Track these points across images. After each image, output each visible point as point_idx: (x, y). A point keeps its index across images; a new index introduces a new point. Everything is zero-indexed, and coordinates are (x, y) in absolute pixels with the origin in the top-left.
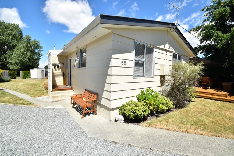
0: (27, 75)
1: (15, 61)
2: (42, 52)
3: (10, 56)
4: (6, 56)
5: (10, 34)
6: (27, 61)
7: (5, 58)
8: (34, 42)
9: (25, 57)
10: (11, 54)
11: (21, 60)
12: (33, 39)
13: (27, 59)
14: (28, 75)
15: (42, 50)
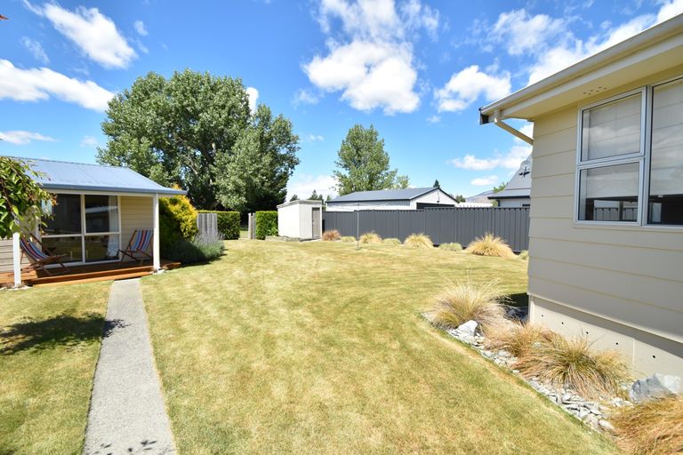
0: (268, 228)
1: (234, 182)
2: (297, 155)
3: (223, 169)
4: (215, 170)
5: (223, 107)
6: (263, 183)
7: (212, 176)
8: (277, 124)
9: (258, 170)
10: (225, 164)
11: (248, 180)
12: (275, 116)
13: (263, 175)
14: (270, 226)
15: (297, 146)
